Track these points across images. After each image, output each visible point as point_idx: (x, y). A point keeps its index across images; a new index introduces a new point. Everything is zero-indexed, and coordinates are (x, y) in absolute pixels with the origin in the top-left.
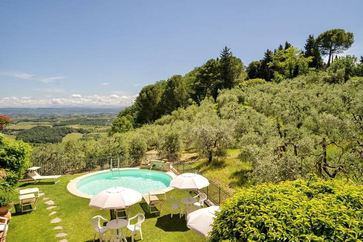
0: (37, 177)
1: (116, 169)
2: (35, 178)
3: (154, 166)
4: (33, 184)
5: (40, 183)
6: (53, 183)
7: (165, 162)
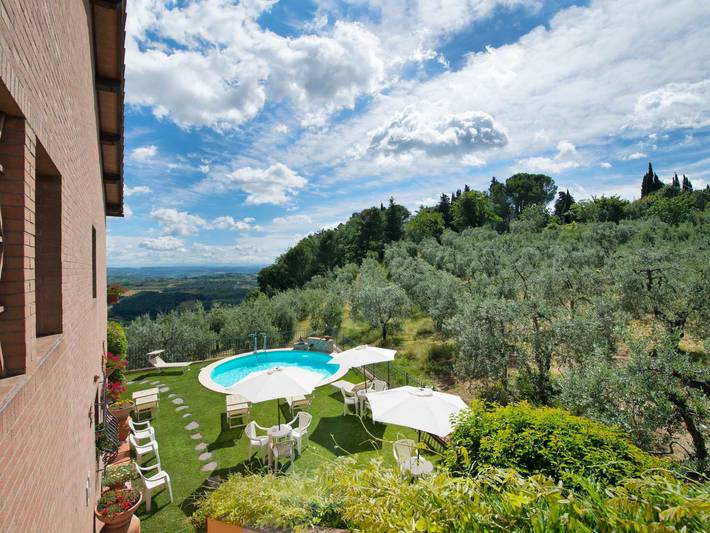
0: (160, 363)
1: (262, 351)
2: (157, 365)
3: (312, 345)
4: (156, 375)
5: (163, 373)
6: (181, 373)
7: (327, 339)
